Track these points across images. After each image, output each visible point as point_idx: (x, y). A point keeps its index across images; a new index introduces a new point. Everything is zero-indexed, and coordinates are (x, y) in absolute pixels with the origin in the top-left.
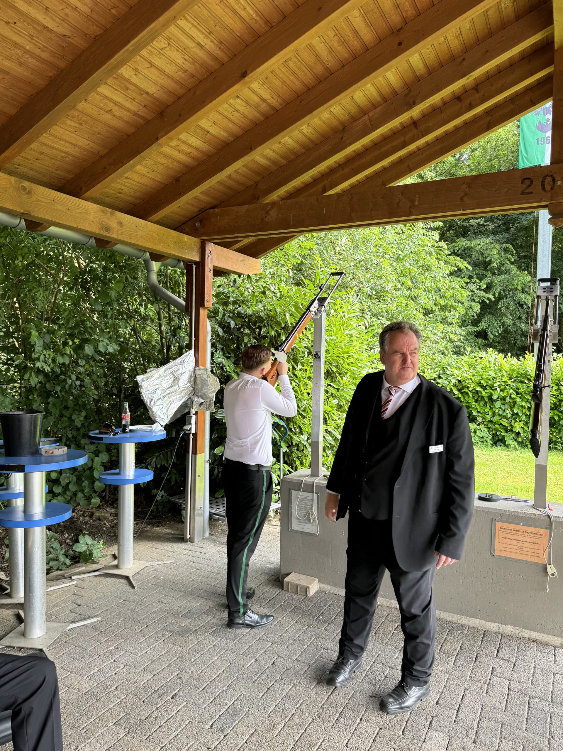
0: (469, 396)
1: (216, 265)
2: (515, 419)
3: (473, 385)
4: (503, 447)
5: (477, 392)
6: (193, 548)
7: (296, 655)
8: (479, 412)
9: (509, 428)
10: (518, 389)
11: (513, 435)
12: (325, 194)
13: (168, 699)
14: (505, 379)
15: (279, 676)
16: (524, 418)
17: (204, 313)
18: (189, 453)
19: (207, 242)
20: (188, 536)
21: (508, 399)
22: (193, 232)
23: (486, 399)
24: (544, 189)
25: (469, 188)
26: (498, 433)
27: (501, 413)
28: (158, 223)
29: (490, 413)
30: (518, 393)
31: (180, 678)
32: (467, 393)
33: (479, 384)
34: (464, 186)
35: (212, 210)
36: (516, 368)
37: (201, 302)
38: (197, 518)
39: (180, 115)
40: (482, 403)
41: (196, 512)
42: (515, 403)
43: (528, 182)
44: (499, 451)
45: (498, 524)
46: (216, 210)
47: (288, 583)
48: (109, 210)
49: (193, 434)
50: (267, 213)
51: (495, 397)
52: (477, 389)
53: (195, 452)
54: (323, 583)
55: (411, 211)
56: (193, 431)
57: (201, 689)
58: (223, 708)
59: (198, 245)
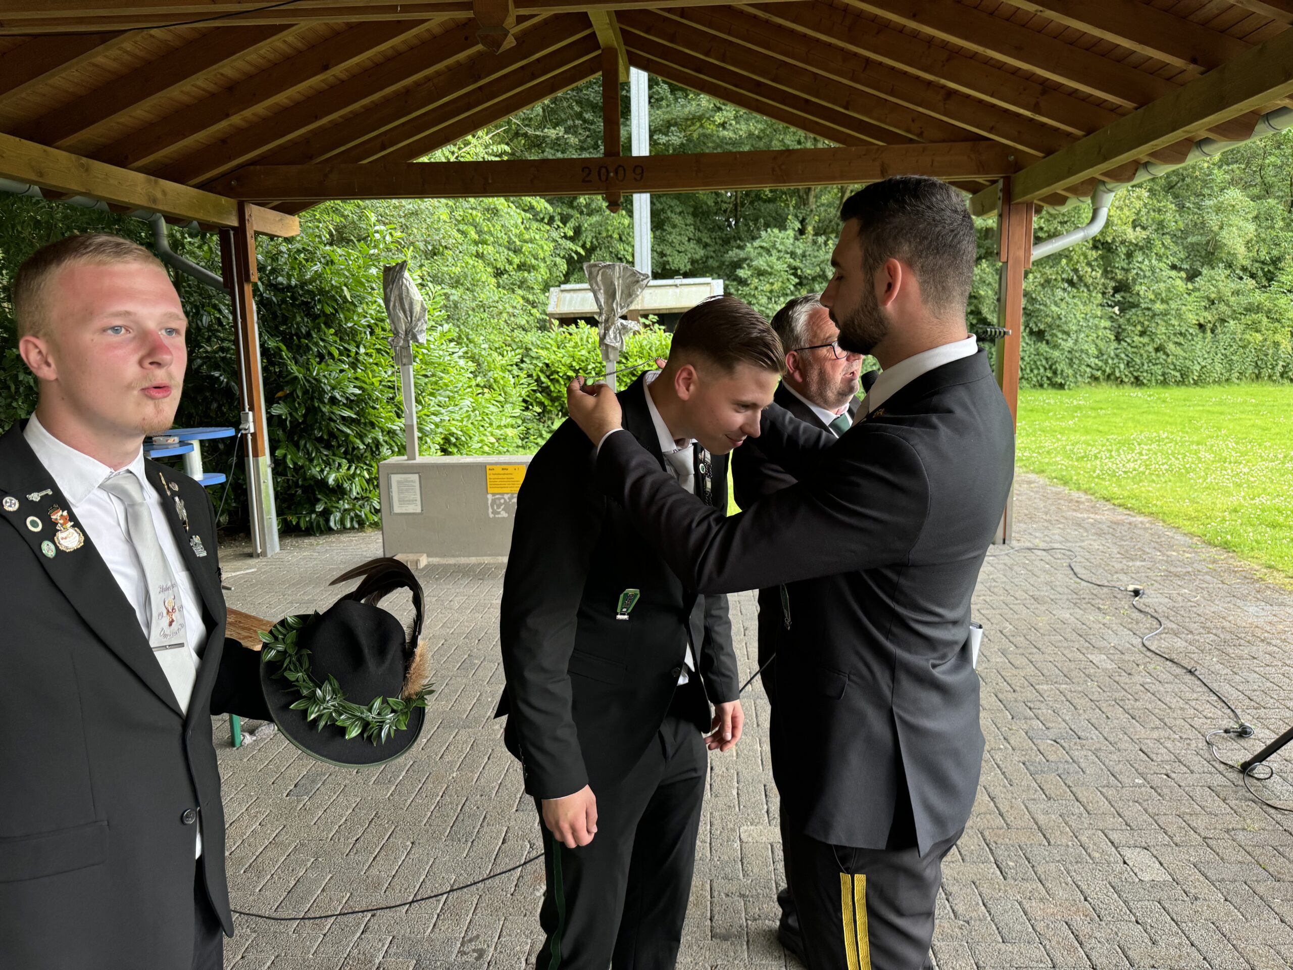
1: (259, 229)
17: (248, 289)
18: (248, 456)
19: (246, 203)
20: (259, 551)
22: (227, 192)
24: (600, 179)
25: (538, 171)
34: (534, 169)
35: (252, 167)
37: (245, 276)
38: (267, 530)
41: (265, 523)
43: (587, 171)
46: (258, 167)
48: (153, 178)
49: (252, 434)
50: (326, 175)
53: (256, 455)
55: (486, 188)
56: (252, 430)
59: (236, 207)
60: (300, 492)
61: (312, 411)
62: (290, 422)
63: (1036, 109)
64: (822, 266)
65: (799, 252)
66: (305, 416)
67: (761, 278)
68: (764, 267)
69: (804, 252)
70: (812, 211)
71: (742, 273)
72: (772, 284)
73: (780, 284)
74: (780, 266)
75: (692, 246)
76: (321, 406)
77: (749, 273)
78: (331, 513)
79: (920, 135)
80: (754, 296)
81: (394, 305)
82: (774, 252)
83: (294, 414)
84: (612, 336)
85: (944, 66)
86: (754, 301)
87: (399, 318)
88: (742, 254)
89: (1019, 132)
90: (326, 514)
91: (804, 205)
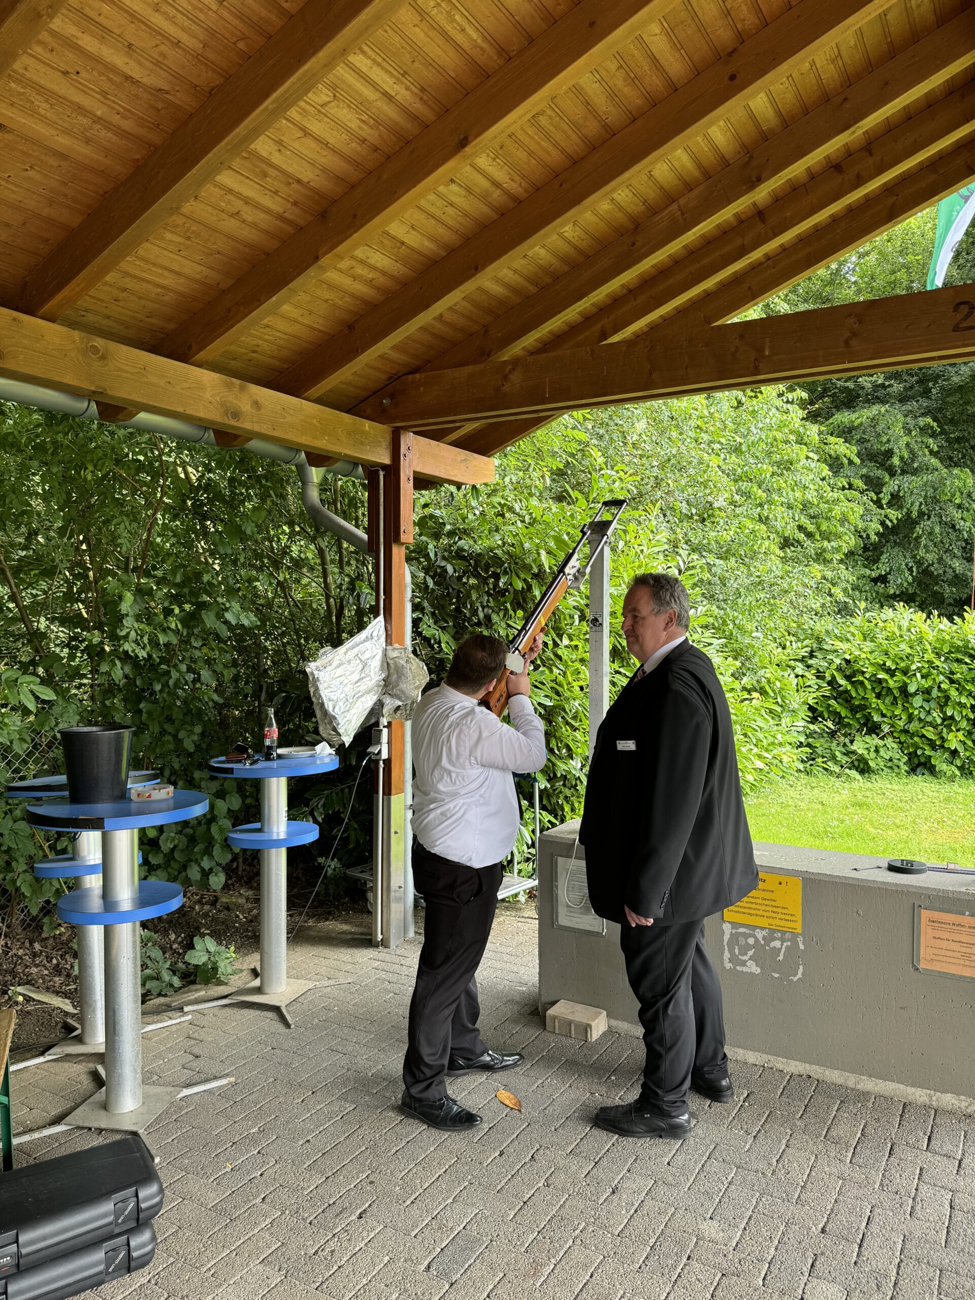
0: (865, 688)
1: (418, 470)
2: (948, 727)
3: (872, 668)
4: (928, 777)
5: (880, 681)
6: (388, 958)
7: (571, 1143)
8: (883, 715)
9: (938, 743)
10: (952, 673)
11: (947, 755)
12: (605, 342)
13: (351, 1219)
14: (929, 656)
15: (543, 1181)
16: (964, 724)
17: (400, 552)
18: (377, 793)
19: (402, 432)
20: (380, 937)
21: (935, 693)
22: (380, 415)
23: (895, 692)
25: (860, 322)
26: (919, 752)
27: (922, 716)
28: (319, 401)
29: (904, 717)
30: (952, 681)
31: (372, 1182)
32: (862, 683)
33: (883, 667)
34: (851, 320)
35: (410, 376)
36: (948, 637)
37: (393, 534)
38: (394, 906)
39: (355, 216)
40: (888, 700)
41: (392, 894)
42: (947, 698)
44: (921, 784)
45: (925, 914)
46: (417, 376)
47: (554, 1018)
48: (238, 382)
49: (384, 760)
50: (506, 378)
51: (912, 689)
52: (879, 676)
53: (388, 792)
54: (616, 1018)
55: (756, 367)
56: (385, 755)
57: (408, 1202)
58: (448, 1236)
59: (388, 437)
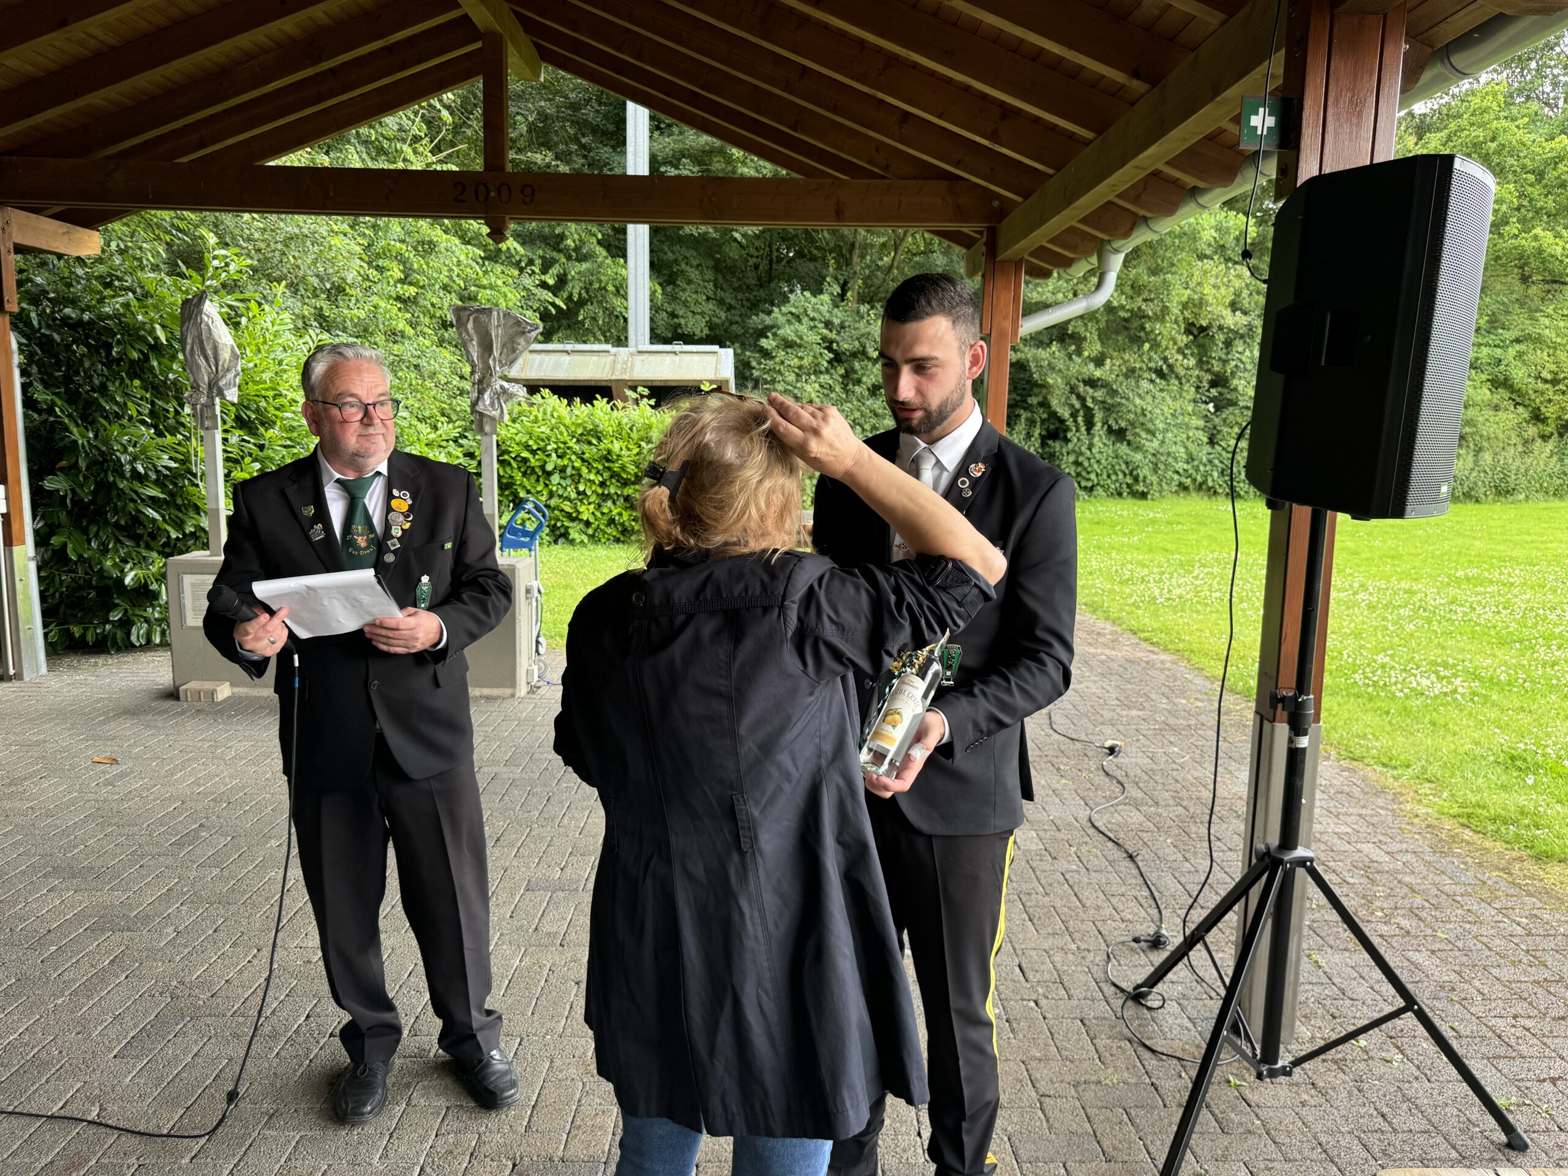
0: (512, 468)
1: (18, 241)
3: (516, 447)
6: (23, 685)
16: (593, 498)
17: (4, 321)
20: (12, 672)
24: (477, 199)
25: (395, 184)
26: (559, 524)
34: (389, 181)
38: (24, 645)
41: (22, 635)
43: (460, 188)
47: (186, 691)
49: (3, 515)
53: (9, 544)
54: (238, 686)
55: (324, 203)
56: (3, 510)
60: (93, 594)
61: (105, 488)
62: (72, 500)
63: (994, 137)
64: (863, 340)
65: (837, 321)
66: (94, 493)
67: (789, 350)
68: (792, 337)
69: (842, 322)
70: (855, 273)
71: (766, 343)
72: (801, 358)
73: (810, 358)
74: (812, 337)
75: (711, 306)
76: (118, 481)
77: (774, 344)
78: (132, 624)
79: (886, 168)
80: (779, 372)
81: (192, 349)
82: (805, 320)
83: (78, 490)
84: (488, 402)
85: (880, 75)
86: (779, 378)
87: (198, 367)
88: (768, 321)
89: (992, 169)
90: (126, 624)
91: (847, 265)
